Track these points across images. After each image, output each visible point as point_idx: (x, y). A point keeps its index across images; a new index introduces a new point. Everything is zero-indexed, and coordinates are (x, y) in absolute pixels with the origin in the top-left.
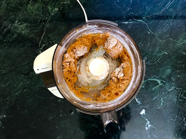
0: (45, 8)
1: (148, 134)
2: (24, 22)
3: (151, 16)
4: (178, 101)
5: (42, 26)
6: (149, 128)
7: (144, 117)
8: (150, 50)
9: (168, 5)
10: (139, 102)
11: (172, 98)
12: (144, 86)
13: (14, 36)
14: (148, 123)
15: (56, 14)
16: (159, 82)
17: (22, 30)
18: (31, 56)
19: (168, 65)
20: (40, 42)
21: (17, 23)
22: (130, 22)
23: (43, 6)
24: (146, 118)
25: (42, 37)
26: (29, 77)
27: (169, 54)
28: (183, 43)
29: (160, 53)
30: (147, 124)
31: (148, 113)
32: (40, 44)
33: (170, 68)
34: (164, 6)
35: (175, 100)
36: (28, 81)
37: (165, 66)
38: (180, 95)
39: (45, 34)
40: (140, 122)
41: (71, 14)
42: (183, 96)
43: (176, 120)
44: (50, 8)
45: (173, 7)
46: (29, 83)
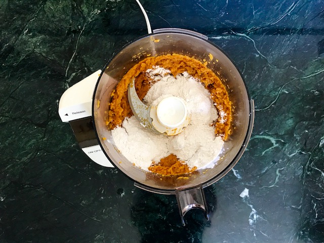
0: (77, 9)
1: (253, 232)
2: (39, 32)
3: (261, 28)
4: (304, 175)
5: (72, 40)
6: (255, 221)
7: (247, 202)
8: (259, 85)
9: (290, 8)
10: (238, 175)
11: (295, 169)
13: (20, 57)
14: (253, 212)
15: (96, 20)
16: (273, 141)
17: (36, 47)
18: (52, 93)
19: (288, 112)
20: (67, 69)
21: (27, 34)
22: (224, 37)
23: (73, 5)
24: (250, 204)
25: (71, 60)
26: (46, 130)
27: (290, 93)
28: (314, 74)
29: (276, 91)
30: (251, 214)
31: (253, 194)
32: (67, 71)
33: (292, 117)
34: (283, 10)
35: (300, 172)
36: (44, 137)
37: (284, 115)
38: (307, 164)
39: (76, 54)
40: (240, 211)
41: (123, 20)
42: (313, 166)
43: (300, 207)
44: (85, 10)
45: (298, 12)
46: (47, 140)
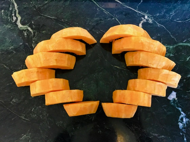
1: (183, 135)
6: (184, 124)
7: (176, 105)
12: (173, 54)
24: (178, 106)
30: (180, 117)
